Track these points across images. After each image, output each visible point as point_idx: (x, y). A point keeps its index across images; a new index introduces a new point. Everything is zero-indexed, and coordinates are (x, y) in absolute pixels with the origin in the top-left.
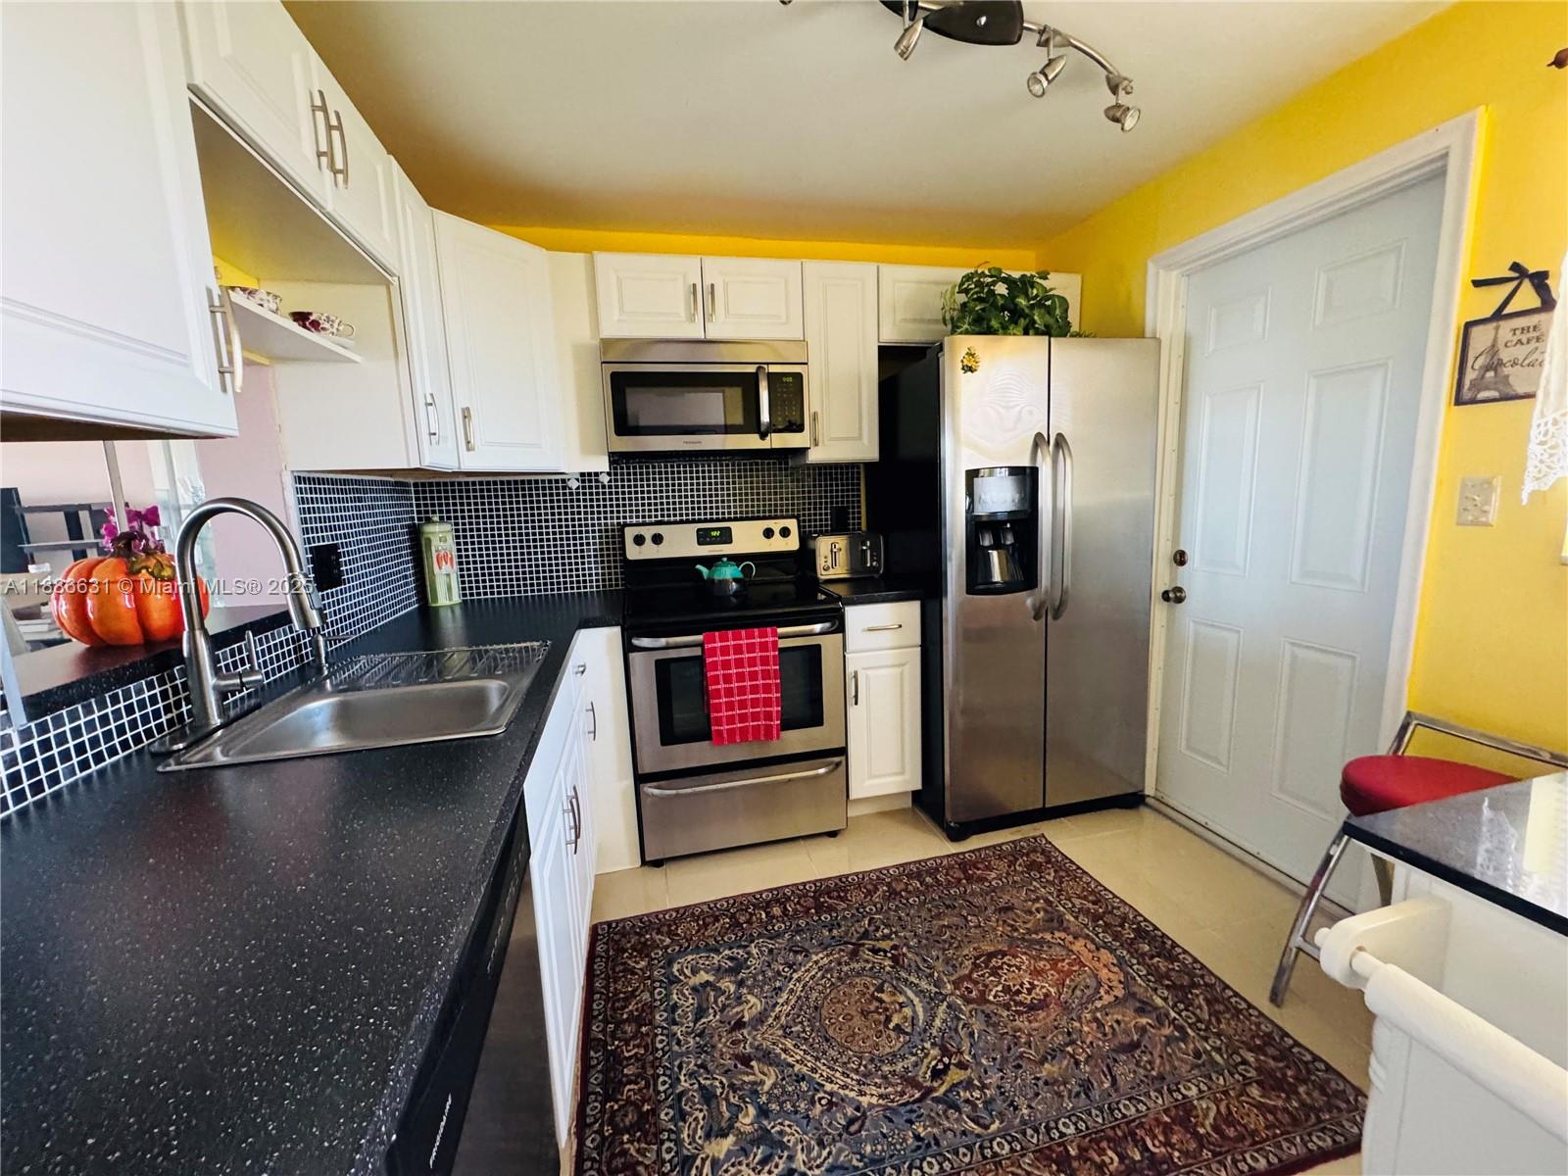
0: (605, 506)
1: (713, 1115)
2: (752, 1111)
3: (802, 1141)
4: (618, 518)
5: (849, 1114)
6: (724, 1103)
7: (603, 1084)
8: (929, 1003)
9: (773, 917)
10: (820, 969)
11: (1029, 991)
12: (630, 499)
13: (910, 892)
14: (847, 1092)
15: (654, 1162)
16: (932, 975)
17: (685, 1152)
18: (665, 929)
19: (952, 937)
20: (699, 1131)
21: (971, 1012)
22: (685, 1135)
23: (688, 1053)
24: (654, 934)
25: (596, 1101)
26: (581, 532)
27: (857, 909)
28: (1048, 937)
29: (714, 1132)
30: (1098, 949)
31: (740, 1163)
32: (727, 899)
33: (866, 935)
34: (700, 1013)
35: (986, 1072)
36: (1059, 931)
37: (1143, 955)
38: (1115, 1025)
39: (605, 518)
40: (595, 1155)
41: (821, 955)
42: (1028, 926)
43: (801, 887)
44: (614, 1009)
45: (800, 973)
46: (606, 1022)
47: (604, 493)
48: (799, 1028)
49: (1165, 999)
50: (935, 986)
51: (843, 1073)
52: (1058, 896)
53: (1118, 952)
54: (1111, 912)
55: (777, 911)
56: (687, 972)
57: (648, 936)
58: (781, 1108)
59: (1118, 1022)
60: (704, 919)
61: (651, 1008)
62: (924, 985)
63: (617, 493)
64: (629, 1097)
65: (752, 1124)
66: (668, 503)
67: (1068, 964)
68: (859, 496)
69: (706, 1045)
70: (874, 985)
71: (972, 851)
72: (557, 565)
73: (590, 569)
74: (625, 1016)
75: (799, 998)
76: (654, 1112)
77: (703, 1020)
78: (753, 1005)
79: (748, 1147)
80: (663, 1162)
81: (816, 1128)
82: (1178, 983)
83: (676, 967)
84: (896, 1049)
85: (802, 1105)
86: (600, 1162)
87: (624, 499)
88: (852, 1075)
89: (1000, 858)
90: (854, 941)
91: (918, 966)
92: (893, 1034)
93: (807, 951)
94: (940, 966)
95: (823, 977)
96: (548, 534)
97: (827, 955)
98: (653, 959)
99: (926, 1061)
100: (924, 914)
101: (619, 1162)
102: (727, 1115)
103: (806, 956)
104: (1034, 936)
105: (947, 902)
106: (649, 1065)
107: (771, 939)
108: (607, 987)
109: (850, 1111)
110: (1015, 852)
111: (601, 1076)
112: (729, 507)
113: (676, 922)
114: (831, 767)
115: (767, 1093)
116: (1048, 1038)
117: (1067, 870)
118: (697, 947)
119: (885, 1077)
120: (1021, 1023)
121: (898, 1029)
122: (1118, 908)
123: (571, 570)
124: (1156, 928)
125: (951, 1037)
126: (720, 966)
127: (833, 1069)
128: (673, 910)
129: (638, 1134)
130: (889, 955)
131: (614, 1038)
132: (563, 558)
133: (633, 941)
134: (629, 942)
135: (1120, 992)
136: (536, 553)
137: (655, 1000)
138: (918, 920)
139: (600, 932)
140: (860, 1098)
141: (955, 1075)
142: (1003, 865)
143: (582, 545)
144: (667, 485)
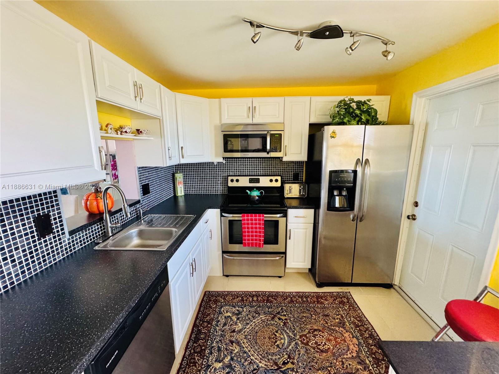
0: (224, 170)
1: (219, 355)
2: (229, 357)
3: (239, 371)
4: (227, 173)
5: (255, 367)
6: (223, 353)
7: (195, 338)
8: (290, 340)
9: (253, 301)
10: (261, 320)
11: (324, 345)
12: (231, 168)
13: (297, 302)
14: (256, 360)
15: (201, 364)
16: (294, 331)
17: (209, 364)
18: (223, 297)
19: (305, 321)
20: (214, 359)
21: (302, 347)
22: (210, 359)
23: (218, 336)
24: (220, 298)
25: (192, 342)
26: (217, 177)
27: (279, 304)
28: (337, 329)
29: (218, 360)
30: (353, 337)
31: (221, 371)
32: (242, 292)
33: (278, 313)
34: (225, 324)
35: (299, 367)
36: (342, 328)
37: (369, 344)
38: (348, 365)
39: (224, 173)
40: (187, 357)
41: (263, 316)
42: (332, 323)
43: (265, 293)
44: (204, 317)
45: (255, 320)
46: (200, 320)
47: (224, 166)
48: (250, 337)
49: (370, 362)
50: (294, 335)
51: (257, 355)
52: (346, 315)
53: (360, 341)
54: (363, 326)
55: (255, 299)
56: (225, 311)
57: (218, 298)
58: (237, 359)
59: (350, 365)
60: (234, 296)
61: (212, 320)
62: (291, 334)
63: (227, 166)
64: (200, 344)
65: (228, 361)
66: (242, 170)
67: (341, 340)
68: (303, 170)
69: (223, 335)
70: (275, 330)
71: (323, 293)
72: (210, 186)
73: (219, 187)
74: (206, 320)
75: (253, 328)
76: (205, 350)
77: (225, 327)
78: (240, 326)
79: (225, 367)
80: (203, 364)
81: (244, 368)
82: (377, 357)
83: (223, 309)
84: (275, 352)
85: (243, 360)
86: (188, 359)
87: (229, 168)
88: (260, 356)
89: (331, 297)
90: (274, 314)
91: (291, 328)
92: (276, 347)
93: (260, 314)
94: (298, 329)
95: (261, 323)
96: (208, 177)
97: (265, 317)
98: (217, 305)
99: (282, 358)
100: (299, 310)
101: (192, 361)
102: (222, 357)
103: (259, 315)
104: (332, 327)
105: (308, 308)
106: (207, 336)
107: (251, 307)
108: (203, 310)
109: (255, 366)
110: (337, 296)
111: (195, 335)
112: (260, 171)
113: (227, 295)
114: (281, 257)
115: (235, 354)
116: (324, 363)
117: (353, 306)
118: (230, 305)
119: (269, 360)
120: (317, 355)
121: (278, 346)
122: (367, 325)
123: (214, 187)
124: (378, 336)
125: (293, 353)
126: (234, 312)
127: (255, 352)
128: (227, 291)
129: (199, 355)
130: (283, 321)
131: (201, 326)
132: (212, 184)
133: (214, 298)
134: (213, 299)
135: (355, 355)
136: (205, 182)
137: (214, 318)
138: (296, 312)
139: (206, 294)
140: (259, 364)
141: (290, 366)
142: (331, 300)
143: (217, 180)
144: (242, 164)
